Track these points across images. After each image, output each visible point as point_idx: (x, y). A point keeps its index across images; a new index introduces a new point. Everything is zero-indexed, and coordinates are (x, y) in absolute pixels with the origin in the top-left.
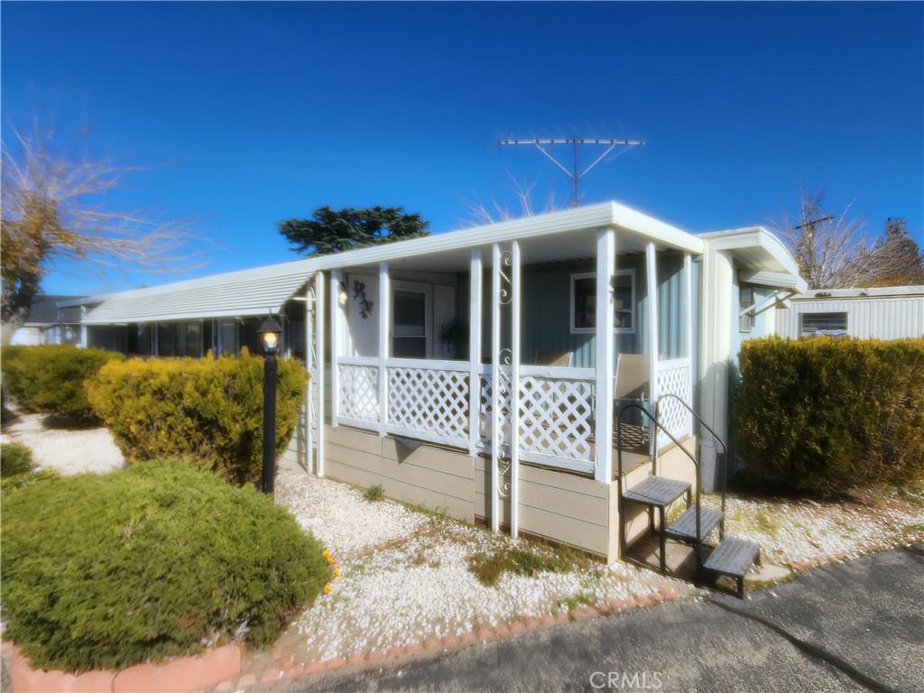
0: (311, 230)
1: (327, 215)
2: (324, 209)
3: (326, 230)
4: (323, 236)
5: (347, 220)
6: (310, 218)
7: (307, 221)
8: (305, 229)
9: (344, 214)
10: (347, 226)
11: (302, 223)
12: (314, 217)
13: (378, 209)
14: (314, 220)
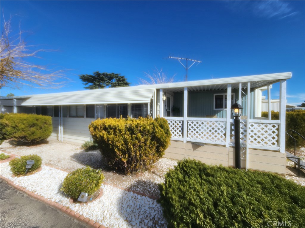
0: (92, 78)
1: (98, 74)
2: (97, 72)
3: (97, 78)
4: (96, 81)
5: (105, 76)
6: (92, 75)
7: (91, 75)
8: (90, 78)
9: (103, 74)
10: (104, 78)
11: (89, 76)
12: (94, 74)
13: (113, 74)
14: (93, 75)
